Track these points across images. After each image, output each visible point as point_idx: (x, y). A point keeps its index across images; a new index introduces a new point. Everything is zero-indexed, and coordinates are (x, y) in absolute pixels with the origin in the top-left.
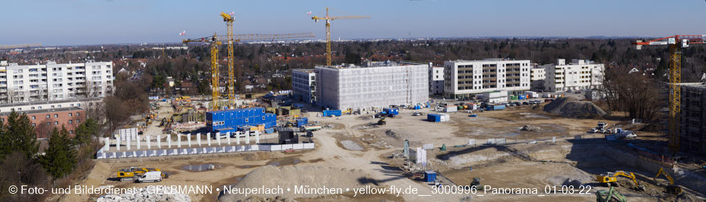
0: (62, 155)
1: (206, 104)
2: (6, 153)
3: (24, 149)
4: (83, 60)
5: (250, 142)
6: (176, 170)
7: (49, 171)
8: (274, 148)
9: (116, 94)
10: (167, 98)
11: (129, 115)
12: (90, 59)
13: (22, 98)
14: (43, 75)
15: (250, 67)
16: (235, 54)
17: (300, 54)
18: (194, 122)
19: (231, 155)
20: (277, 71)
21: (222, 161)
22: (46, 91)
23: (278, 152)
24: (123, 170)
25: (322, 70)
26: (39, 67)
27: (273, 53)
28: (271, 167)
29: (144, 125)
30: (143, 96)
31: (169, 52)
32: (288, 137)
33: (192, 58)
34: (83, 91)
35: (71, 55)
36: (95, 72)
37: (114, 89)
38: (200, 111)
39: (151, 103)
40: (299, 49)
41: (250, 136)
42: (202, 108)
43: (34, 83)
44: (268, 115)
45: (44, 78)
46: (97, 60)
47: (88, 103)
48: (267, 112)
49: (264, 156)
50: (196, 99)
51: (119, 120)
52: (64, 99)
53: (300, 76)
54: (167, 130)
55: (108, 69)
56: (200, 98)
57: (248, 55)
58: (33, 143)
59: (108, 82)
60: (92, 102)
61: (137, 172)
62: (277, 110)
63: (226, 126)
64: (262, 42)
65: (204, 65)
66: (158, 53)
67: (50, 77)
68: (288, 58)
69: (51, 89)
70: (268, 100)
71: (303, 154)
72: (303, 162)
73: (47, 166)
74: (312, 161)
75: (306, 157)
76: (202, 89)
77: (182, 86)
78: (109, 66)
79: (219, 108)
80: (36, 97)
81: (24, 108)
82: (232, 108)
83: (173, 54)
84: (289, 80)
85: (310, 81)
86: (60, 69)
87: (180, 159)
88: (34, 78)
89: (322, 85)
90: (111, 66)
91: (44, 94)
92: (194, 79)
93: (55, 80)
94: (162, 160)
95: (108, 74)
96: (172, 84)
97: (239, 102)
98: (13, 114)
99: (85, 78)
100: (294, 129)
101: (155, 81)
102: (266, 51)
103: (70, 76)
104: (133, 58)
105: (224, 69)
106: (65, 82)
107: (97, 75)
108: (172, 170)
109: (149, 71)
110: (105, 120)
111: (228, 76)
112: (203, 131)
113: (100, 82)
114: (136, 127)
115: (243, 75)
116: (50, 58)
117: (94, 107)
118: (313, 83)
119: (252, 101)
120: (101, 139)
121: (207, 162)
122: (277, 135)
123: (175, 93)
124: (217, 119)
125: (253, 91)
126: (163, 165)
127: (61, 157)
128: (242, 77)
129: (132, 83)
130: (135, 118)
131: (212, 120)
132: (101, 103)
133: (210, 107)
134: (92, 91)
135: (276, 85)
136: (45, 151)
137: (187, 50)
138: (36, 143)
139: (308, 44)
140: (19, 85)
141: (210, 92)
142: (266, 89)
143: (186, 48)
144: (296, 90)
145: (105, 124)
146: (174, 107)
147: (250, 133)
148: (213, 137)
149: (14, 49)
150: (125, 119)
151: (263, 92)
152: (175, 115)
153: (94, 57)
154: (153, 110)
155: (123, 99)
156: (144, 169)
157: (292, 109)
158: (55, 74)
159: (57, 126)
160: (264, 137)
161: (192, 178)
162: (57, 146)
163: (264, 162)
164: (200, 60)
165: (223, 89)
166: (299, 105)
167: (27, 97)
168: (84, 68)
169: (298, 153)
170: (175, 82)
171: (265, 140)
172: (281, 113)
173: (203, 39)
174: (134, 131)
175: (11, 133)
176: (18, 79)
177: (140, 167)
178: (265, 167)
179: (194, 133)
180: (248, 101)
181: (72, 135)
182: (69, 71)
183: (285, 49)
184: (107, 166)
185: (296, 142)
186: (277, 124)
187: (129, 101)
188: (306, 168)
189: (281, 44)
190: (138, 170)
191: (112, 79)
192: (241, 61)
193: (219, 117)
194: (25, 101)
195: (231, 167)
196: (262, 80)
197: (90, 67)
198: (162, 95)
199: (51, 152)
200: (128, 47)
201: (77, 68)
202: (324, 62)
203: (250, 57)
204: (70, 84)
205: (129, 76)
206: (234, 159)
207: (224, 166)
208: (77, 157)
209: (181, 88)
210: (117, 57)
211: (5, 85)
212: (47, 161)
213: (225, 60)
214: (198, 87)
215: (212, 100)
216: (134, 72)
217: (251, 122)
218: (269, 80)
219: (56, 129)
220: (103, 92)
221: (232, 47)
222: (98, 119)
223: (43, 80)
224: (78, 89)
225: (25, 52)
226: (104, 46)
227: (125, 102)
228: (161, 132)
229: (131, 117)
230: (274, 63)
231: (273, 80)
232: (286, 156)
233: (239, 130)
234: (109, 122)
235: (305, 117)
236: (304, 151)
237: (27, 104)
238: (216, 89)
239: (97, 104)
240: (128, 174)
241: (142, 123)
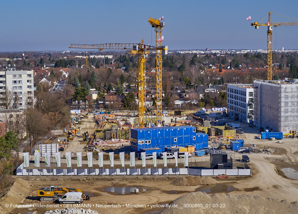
1: (131, 120)
4: (3, 68)
5: (179, 164)
6: (97, 192)
8: (204, 173)
9: (37, 106)
10: (89, 112)
11: (49, 129)
12: (11, 67)
15: (180, 80)
16: (164, 65)
17: (237, 66)
18: (118, 140)
19: (158, 179)
20: (210, 85)
21: (148, 184)
24: (43, 189)
25: (261, 85)
27: (206, 65)
28: (201, 193)
29: (65, 140)
30: (65, 109)
31: (92, 61)
32: (221, 161)
33: (117, 68)
36: (15, 82)
37: (35, 100)
38: (124, 128)
39: (72, 116)
40: (236, 61)
41: (179, 157)
42: (127, 124)
44: (199, 135)
46: (18, 69)
47: (8, 115)
48: (197, 131)
49: (194, 182)
50: (121, 114)
51: (39, 135)
53: (236, 92)
54: (90, 147)
55: (29, 79)
56: (125, 113)
57: (178, 66)
59: (28, 92)
60: (13, 113)
61: (57, 192)
62: (209, 130)
63: (153, 145)
64: (195, 52)
65: (130, 76)
66: (81, 62)
68: (223, 70)
70: (200, 118)
71: (238, 182)
72: (238, 190)
75: (241, 185)
76: (127, 103)
77: (106, 99)
78: (29, 75)
79: (146, 125)
82: (159, 126)
83: (97, 63)
84: (223, 96)
85: (248, 98)
87: (102, 179)
90: (32, 76)
92: (118, 92)
95: (29, 84)
96: (95, 96)
99: (5, 88)
100: (228, 152)
101: (77, 93)
102: (199, 62)
104: (55, 67)
105: (151, 81)
107: (17, 85)
108: (94, 191)
109: (71, 82)
110: (25, 134)
111: (156, 89)
112: (127, 150)
113: (21, 93)
114: (57, 142)
115: (172, 89)
117: (14, 120)
118: (251, 100)
119: (181, 119)
120: (21, 154)
121: (132, 184)
122: (208, 158)
123: (98, 107)
124: (142, 138)
125: (183, 107)
128: (172, 92)
129: (53, 95)
130: (56, 132)
131: (137, 139)
132: (21, 115)
133: (136, 124)
134: (13, 102)
135: (207, 101)
137: (111, 59)
139: (246, 55)
142: (197, 106)
143: (110, 57)
144: (231, 108)
145: (25, 139)
146: (97, 122)
147: (179, 154)
148: (138, 157)
150: (45, 133)
151: (194, 109)
152: (98, 131)
153: (15, 65)
154: (75, 124)
155: (44, 112)
156: (64, 189)
157: (226, 129)
160: (194, 159)
161: (114, 201)
163: (193, 188)
164: (125, 70)
165: (149, 104)
166: (234, 125)
168: (5, 76)
170: (99, 94)
171: (195, 163)
172: (213, 133)
174: (55, 147)
177: (59, 187)
178: (194, 194)
179: (117, 152)
183: (220, 61)
184: (26, 183)
185: (230, 167)
186: (209, 146)
187: (50, 113)
188: (240, 197)
189: (215, 54)
190: (59, 189)
191: (33, 89)
192: (171, 73)
193: (146, 135)
195: (157, 191)
196: (193, 95)
197: (10, 76)
198: (84, 109)
200: (50, 55)
202: (264, 76)
205: (51, 87)
206: (160, 183)
207: (149, 190)
209: (104, 101)
210: (38, 65)
213: (153, 71)
214: (123, 101)
215: (137, 116)
216: (56, 83)
217: (180, 143)
218: (201, 95)
220: (23, 103)
221: (160, 57)
222: (18, 132)
226: (25, 53)
227: (46, 114)
228: (83, 149)
229: (52, 131)
230: (207, 77)
231: (205, 95)
232: (218, 182)
233: (166, 150)
234: (30, 136)
235: (240, 138)
236: (239, 178)
238: (142, 103)
239: (18, 116)
240: (48, 193)
241: (63, 138)
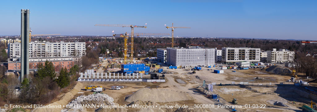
0: (64, 79)
1: (122, 61)
2: (43, 77)
3: (50, 76)
4: (74, 41)
5: (139, 77)
7: (59, 85)
8: (148, 81)
9: (87, 55)
10: (106, 58)
11: (91, 64)
12: (77, 41)
13: (51, 55)
14: (59, 47)
15: (140, 47)
16: (134, 41)
17: (160, 42)
18: (116, 68)
20: (151, 49)
21: (127, 85)
22: (59, 53)
23: (150, 83)
24: (87, 86)
25: (169, 49)
26: (57, 43)
27: (149, 41)
28: (147, 88)
29: (96, 68)
30: (97, 57)
31: (108, 39)
32: (154, 76)
33: (117, 42)
34: (74, 53)
35: (70, 39)
36: (78, 46)
37: (86, 54)
38: (119, 64)
39: (100, 60)
40: (160, 40)
42: (120, 62)
43: (55, 50)
44: (146, 67)
45: (59, 48)
46: (80, 42)
47: (75, 59)
48: (146, 65)
49: (144, 84)
50: (118, 59)
51: (87, 66)
52: (66, 56)
53: (160, 51)
54: (106, 71)
55: (84, 45)
57: (139, 41)
59: (83, 50)
60: (77, 58)
62: (150, 65)
63: (129, 70)
64: (145, 37)
65: (121, 45)
66: (103, 40)
67: (61, 48)
68: (156, 44)
69: (61, 52)
70: (147, 61)
72: (160, 87)
73: (58, 83)
74: (164, 87)
75: (162, 85)
76: (120, 55)
78: (84, 44)
79: (127, 63)
80: (56, 55)
81: (51, 60)
82: (132, 63)
84: (155, 53)
85: (164, 54)
86: (65, 44)
87: (110, 83)
88: (55, 48)
89: (169, 55)
90: (85, 44)
91: (59, 54)
92: (117, 51)
93: (63, 49)
94: (103, 83)
95: (83, 47)
96: (108, 52)
97: (135, 61)
98: (47, 62)
99: (75, 48)
100: (157, 73)
101: (101, 51)
102: (147, 41)
103: (69, 48)
104: (94, 41)
105: (129, 47)
106: (67, 50)
107: (79, 47)
108: (107, 87)
109: (100, 47)
110: (81, 66)
111: (131, 50)
112: (120, 72)
113: (80, 50)
114: (94, 69)
115: (137, 50)
116: (62, 40)
117: (77, 60)
118: (166, 54)
119: (140, 61)
120: (80, 73)
121: (121, 85)
122: (150, 75)
123: (109, 56)
124: (125, 68)
125: (141, 57)
126: (103, 85)
129: (93, 52)
130: (93, 65)
131: (123, 68)
132: (80, 59)
133: (123, 63)
134: (77, 54)
135: (150, 55)
136: (58, 77)
137: (114, 39)
138: (55, 74)
139: (164, 38)
140: (50, 50)
141: (124, 57)
142: (146, 56)
144: (158, 57)
145: (82, 67)
146: (109, 62)
147: (139, 74)
148: (124, 75)
149: (48, 36)
150: (89, 66)
151: (145, 58)
152: (109, 65)
154: (100, 62)
155: (89, 58)
156: (96, 86)
157: (156, 65)
158: (63, 47)
159: (63, 67)
160: (144, 76)
162: (62, 75)
163: (144, 86)
164: (120, 43)
165: (129, 55)
166: (159, 64)
167: (52, 55)
168: (74, 44)
169: (159, 83)
170: (110, 52)
172: (152, 66)
173: (121, 34)
174: (93, 71)
175: (46, 69)
176: (49, 48)
178: (144, 88)
179: (116, 73)
180: (138, 61)
181: (69, 71)
182: (69, 45)
183: (155, 40)
184: (81, 84)
185: (158, 79)
186: (150, 71)
187: (91, 58)
188: (161, 90)
189: (153, 38)
190: (94, 86)
191: (85, 49)
192: (136, 44)
193: (126, 67)
194: (51, 57)
195: (131, 87)
196: (145, 52)
197: (77, 44)
198: (104, 57)
199: (60, 78)
200: (92, 37)
201: (72, 44)
202: (170, 46)
203: (140, 43)
204: (69, 51)
205: (92, 49)
206: (132, 84)
207: (128, 87)
208: (70, 80)
209: (112, 54)
210: (87, 41)
211: (44, 50)
213: (130, 43)
214: (118, 54)
215: (124, 60)
216: (94, 47)
217: (140, 70)
218: (147, 53)
220: (81, 54)
221: (133, 38)
222: (79, 65)
223: (59, 49)
224: (72, 53)
225: (53, 37)
226: (82, 36)
228: (103, 72)
230: (150, 46)
231: (149, 52)
232: (153, 84)
233: (134, 72)
235: (162, 68)
236: (161, 83)
237: (52, 58)
238: (126, 55)
239: (79, 59)
240: (90, 88)
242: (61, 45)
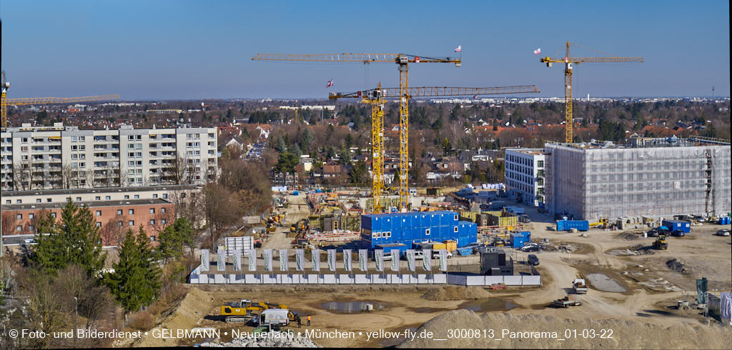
0: (139, 273)
1: (363, 203)
2: (57, 267)
3: (83, 263)
4: (173, 124)
5: (432, 268)
6: (310, 309)
7: (119, 299)
8: (471, 281)
9: (222, 181)
10: (300, 189)
11: (241, 214)
12: (184, 123)
13: (83, 182)
14: (114, 146)
15: (435, 142)
16: (412, 120)
17: (519, 122)
18: (341, 232)
19: (401, 290)
20: (480, 150)
21: (386, 298)
22: (117, 172)
23: (478, 289)
24: (229, 304)
25: (556, 150)
26: (109, 133)
27: (473, 120)
28: (466, 312)
29: (263, 232)
30: (263, 185)
31: (304, 114)
32: (496, 264)
33: (341, 124)
34: (171, 173)
35: (157, 115)
36: (190, 144)
37: (219, 172)
38: (352, 213)
39: (274, 196)
40: (518, 114)
41: (433, 258)
42: (356, 207)
43: (101, 159)
44: (463, 224)
45: (116, 151)
46: (195, 125)
47: (179, 194)
48: (461, 219)
49: (455, 294)
50: (347, 192)
51: (224, 223)
52: (143, 185)
53: (519, 160)
54: (300, 242)
55: (211, 140)
56: (353, 191)
57: (433, 121)
58: (96, 253)
59: (209, 160)
60: (185, 191)
61: (251, 308)
62: (478, 216)
63: (394, 239)
64: (457, 101)
65: (360, 136)
66: (288, 115)
67: (124, 150)
68: (500, 129)
69: (125, 168)
70: (464, 199)
71: (522, 294)
72: (521, 307)
73: (115, 290)
74: (536, 307)
75: (526, 299)
76: (357, 177)
77: (325, 169)
78: (211, 135)
79: (383, 209)
80: (102, 180)
81: (87, 198)
82: (404, 210)
83: (312, 117)
84: (499, 166)
85: (536, 169)
86: (139, 137)
87: (318, 290)
88: (100, 150)
89: (556, 175)
90: (216, 135)
91: (114, 176)
92: (343, 160)
93: (132, 155)
94: (291, 292)
95: (210, 148)
96: (308, 166)
97: (416, 202)
98: (69, 206)
99: (175, 153)
100: (507, 250)
101: (281, 162)
102: (463, 116)
103: (153, 150)
104: (249, 122)
105: (393, 143)
106: (146, 158)
107: (194, 149)
108: (306, 308)
109: (274, 145)
110: (204, 222)
111: (399, 156)
112: (354, 246)
113: (198, 160)
114: (251, 235)
115: (423, 156)
116: (124, 119)
117: (187, 201)
118: (541, 172)
119: (437, 200)
120: (198, 252)
121: (362, 298)
122: (476, 259)
123: (313, 182)
124: (378, 229)
125: (440, 184)
126: (292, 300)
127: (138, 277)
128: (423, 159)
129: (246, 164)
130: (250, 219)
131: (371, 229)
132: (199, 194)
133: (369, 208)
134: (186, 174)
135: (476, 174)
136: (114, 266)
137: (333, 112)
138: (101, 254)
139: (533, 106)
140: (79, 161)
141: (369, 183)
142: (461, 181)
143: (331, 108)
144: (512, 184)
145: (204, 229)
146: (311, 205)
147: (433, 253)
148: (371, 257)
149: (73, 104)
150: (234, 221)
151: (455, 186)
152: (312, 218)
153: (190, 120)
154: (278, 208)
155: (231, 189)
156: (261, 304)
157: (504, 215)
158: (132, 146)
159: (133, 227)
160: (456, 261)
161: (336, 324)
162: (131, 261)
163: (454, 304)
164: (354, 128)
165: (390, 178)
166: (516, 209)
167: (90, 178)
168: (174, 136)
169: (514, 291)
170: (314, 163)
171: (458, 266)
172: (484, 221)
173: (359, 93)
174: (248, 242)
175: (66, 236)
176: (78, 152)
177: (256, 301)
178: (456, 312)
179: (340, 249)
180: (431, 200)
181: (155, 244)
182: (153, 141)
183: (495, 114)
184: (204, 295)
185: (509, 272)
186: (478, 241)
187: (241, 191)
188: (525, 318)
189: (487, 104)
190: (253, 305)
191: (217, 155)
192: (421, 133)
193: (382, 226)
194: (87, 187)
195: (401, 309)
196: (454, 165)
197: (183, 136)
198: (292, 185)
199: (122, 269)
200: (242, 104)
201: (164, 136)
202: (560, 137)
203: (436, 126)
204: (153, 162)
205: (243, 152)
206: (405, 296)
207: (389, 306)
208: (161, 279)
209: (322, 173)
210: (224, 120)
211: (59, 161)
212: (115, 283)
213: (395, 129)
214: (349, 174)
215: (371, 196)
216: (250, 146)
217: (436, 236)
218: (466, 165)
219: (130, 232)
220: (202, 175)
221: (406, 108)
222: (193, 219)
223: (114, 154)
224: (164, 170)
225: (90, 109)
226: (204, 101)
227: (235, 193)
228: (289, 245)
229: (244, 218)
230: (475, 137)
231: (473, 164)
232: (492, 295)
233: (414, 247)
234: (211, 225)
235: (525, 230)
236: (523, 289)
237: (90, 191)
238: (378, 177)
239: (193, 195)
240: (238, 310)
241: (261, 228)
242: (124, 140)
